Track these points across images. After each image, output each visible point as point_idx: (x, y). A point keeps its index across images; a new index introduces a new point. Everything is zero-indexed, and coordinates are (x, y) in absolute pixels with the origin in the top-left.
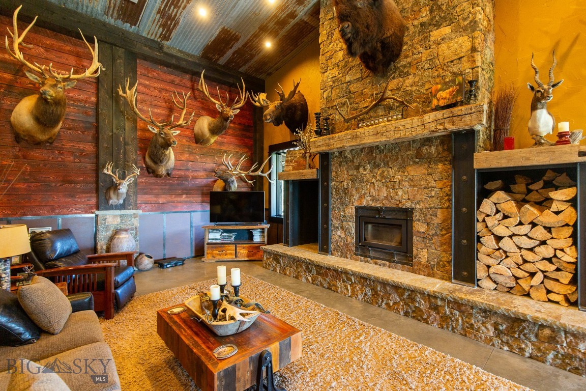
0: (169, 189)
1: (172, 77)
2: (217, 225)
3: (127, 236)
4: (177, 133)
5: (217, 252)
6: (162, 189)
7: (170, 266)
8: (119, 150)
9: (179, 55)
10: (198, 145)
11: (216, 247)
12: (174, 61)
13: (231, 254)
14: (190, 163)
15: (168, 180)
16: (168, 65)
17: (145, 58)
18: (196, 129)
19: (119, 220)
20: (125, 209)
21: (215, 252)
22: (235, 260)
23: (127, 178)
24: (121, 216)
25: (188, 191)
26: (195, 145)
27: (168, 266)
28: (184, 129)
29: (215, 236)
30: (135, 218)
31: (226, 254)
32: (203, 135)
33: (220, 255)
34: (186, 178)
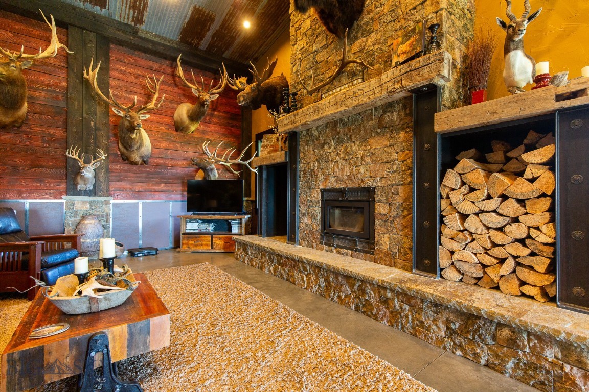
0: (146, 178)
1: (150, 63)
2: (194, 214)
3: (93, 222)
4: (147, 117)
5: (193, 243)
6: (138, 177)
7: (141, 255)
8: (89, 135)
9: (156, 39)
10: (178, 133)
11: (192, 238)
12: (150, 46)
13: (207, 245)
14: (170, 151)
15: (145, 167)
16: (145, 51)
17: (120, 43)
18: (176, 116)
19: (88, 206)
20: (95, 195)
21: (191, 242)
22: (211, 251)
23: (93, 162)
24: (91, 202)
25: (166, 180)
26: (175, 133)
27: (139, 255)
28: (164, 116)
29: (192, 226)
30: (106, 204)
31: (202, 245)
32: (182, 122)
33: (196, 246)
34: (165, 166)
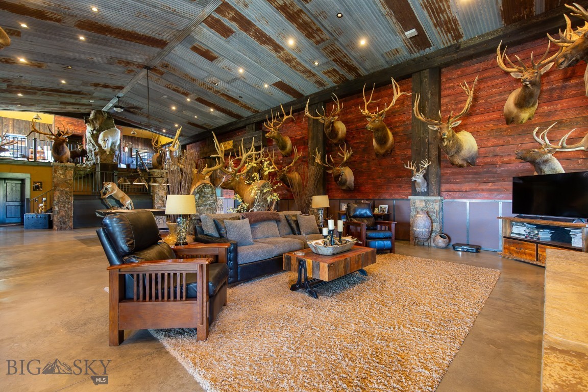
0: (473, 178)
1: (477, 66)
3: (422, 216)
4: (459, 123)
5: (515, 249)
6: (465, 178)
7: (460, 249)
8: (424, 149)
9: (482, 40)
10: (510, 126)
11: (514, 243)
12: (471, 52)
13: (531, 255)
14: (498, 148)
15: (472, 169)
16: (470, 57)
19: (424, 204)
20: (428, 196)
21: (512, 248)
22: (536, 263)
23: (421, 170)
24: (426, 201)
25: (498, 178)
26: (506, 126)
27: (458, 249)
28: (491, 113)
29: (520, 230)
30: (435, 203)
31: (525, 254)
32: (510, 113)
33: (518, 253)
34: (494, 164)
